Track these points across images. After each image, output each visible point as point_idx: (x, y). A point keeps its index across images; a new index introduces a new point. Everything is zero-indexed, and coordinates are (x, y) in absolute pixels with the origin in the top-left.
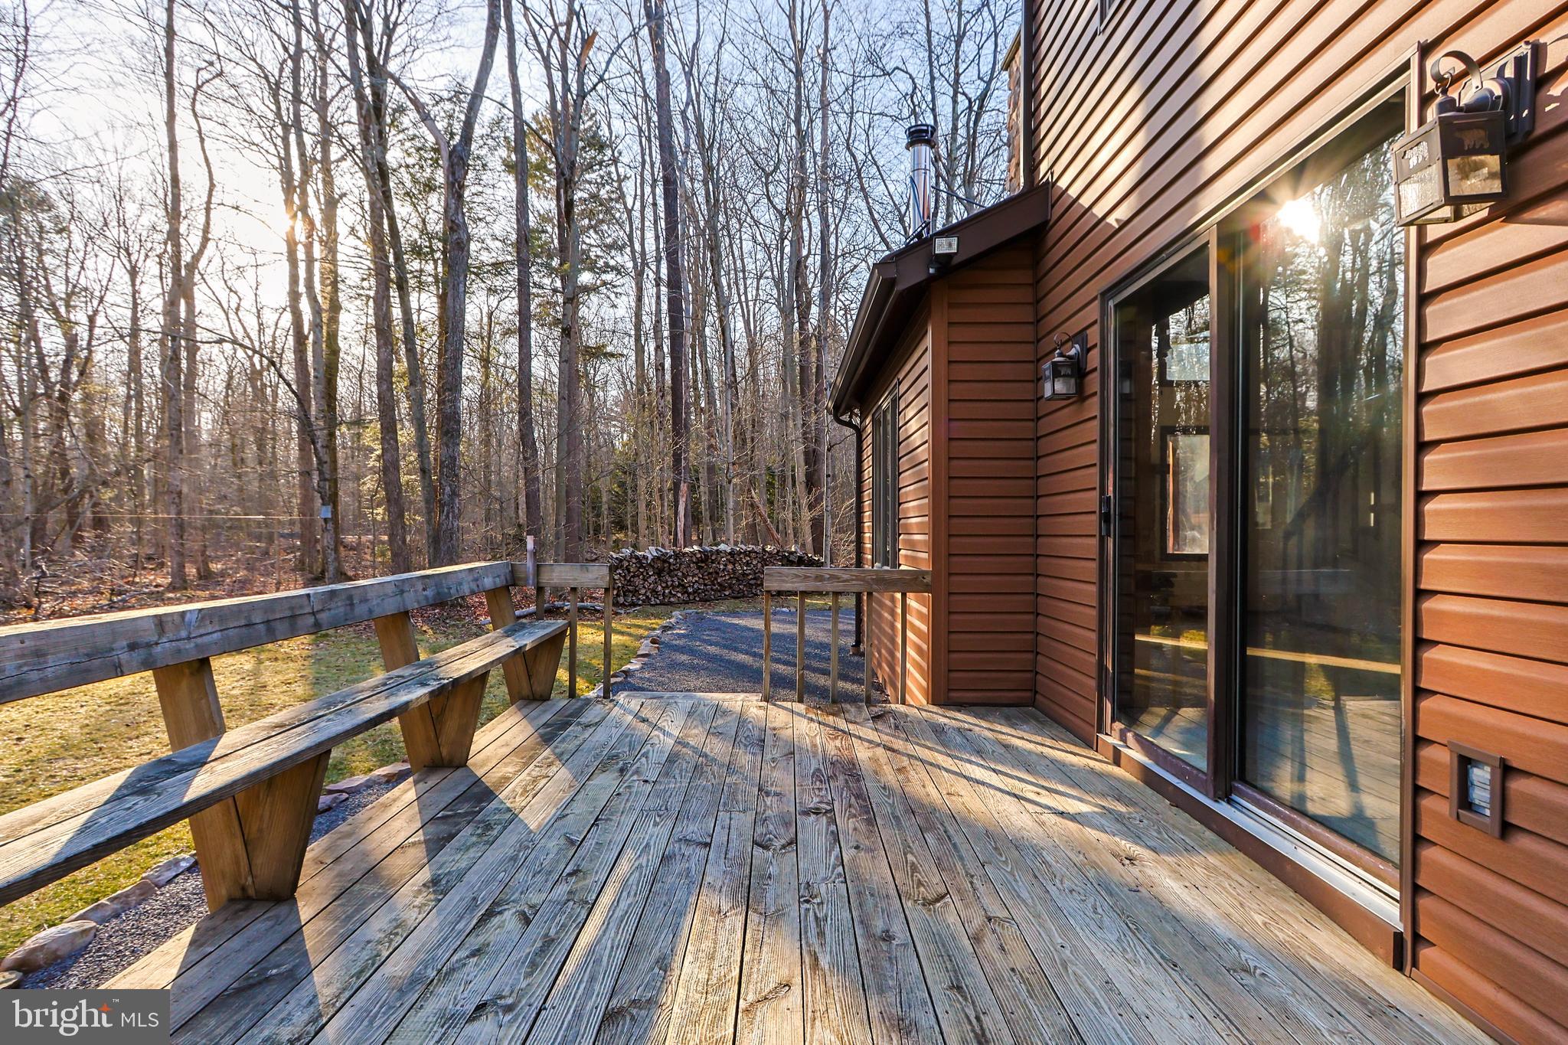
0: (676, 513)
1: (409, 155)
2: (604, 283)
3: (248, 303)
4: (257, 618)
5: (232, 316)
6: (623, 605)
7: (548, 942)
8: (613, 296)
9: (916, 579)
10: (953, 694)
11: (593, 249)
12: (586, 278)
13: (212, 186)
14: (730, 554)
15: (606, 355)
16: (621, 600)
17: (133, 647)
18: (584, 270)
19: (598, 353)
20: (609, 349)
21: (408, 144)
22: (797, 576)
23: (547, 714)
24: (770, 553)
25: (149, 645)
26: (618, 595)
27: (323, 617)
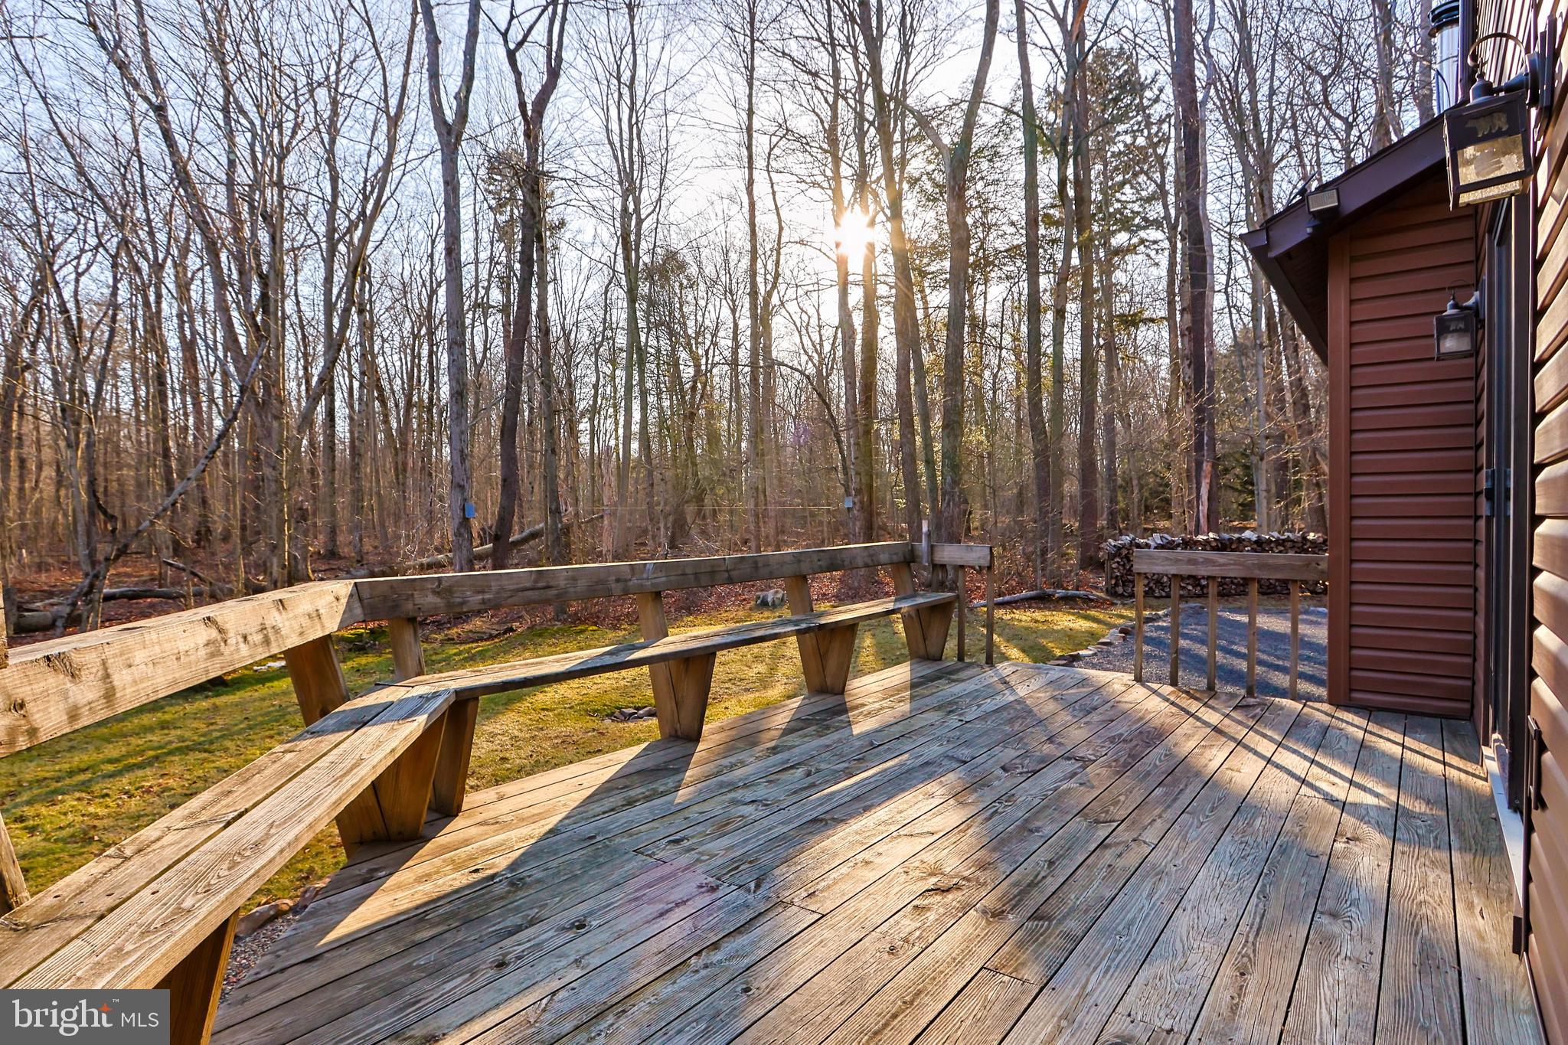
0: (1198, 497)
1: (930, 162)
2: (1142, 241)
3: (814, 322)
4: (689, 571)
5: (804, 332)
6: (1122, 596)
7: (813, 785)
8: (1153, 254)
9: (1308, 565)
10: (1355, 695)
11: (1129, 206)
12: (1121, 239)
13: (781, 229)
14: (1256, 542)
15: (1146, 321)
16: (1120, 590)
17: (618, 581)
18: (1119, 231)
19: (1132, 321)
20: (1146, 314)
21: (928, 153)
22: (1167, 559)
23: (927, 669)
24: (1313, 542)
25: (626, 581)
26: (1116, 585)
27: (734, 574)
